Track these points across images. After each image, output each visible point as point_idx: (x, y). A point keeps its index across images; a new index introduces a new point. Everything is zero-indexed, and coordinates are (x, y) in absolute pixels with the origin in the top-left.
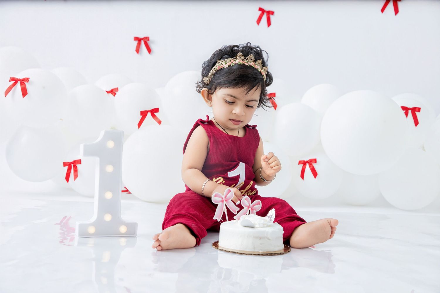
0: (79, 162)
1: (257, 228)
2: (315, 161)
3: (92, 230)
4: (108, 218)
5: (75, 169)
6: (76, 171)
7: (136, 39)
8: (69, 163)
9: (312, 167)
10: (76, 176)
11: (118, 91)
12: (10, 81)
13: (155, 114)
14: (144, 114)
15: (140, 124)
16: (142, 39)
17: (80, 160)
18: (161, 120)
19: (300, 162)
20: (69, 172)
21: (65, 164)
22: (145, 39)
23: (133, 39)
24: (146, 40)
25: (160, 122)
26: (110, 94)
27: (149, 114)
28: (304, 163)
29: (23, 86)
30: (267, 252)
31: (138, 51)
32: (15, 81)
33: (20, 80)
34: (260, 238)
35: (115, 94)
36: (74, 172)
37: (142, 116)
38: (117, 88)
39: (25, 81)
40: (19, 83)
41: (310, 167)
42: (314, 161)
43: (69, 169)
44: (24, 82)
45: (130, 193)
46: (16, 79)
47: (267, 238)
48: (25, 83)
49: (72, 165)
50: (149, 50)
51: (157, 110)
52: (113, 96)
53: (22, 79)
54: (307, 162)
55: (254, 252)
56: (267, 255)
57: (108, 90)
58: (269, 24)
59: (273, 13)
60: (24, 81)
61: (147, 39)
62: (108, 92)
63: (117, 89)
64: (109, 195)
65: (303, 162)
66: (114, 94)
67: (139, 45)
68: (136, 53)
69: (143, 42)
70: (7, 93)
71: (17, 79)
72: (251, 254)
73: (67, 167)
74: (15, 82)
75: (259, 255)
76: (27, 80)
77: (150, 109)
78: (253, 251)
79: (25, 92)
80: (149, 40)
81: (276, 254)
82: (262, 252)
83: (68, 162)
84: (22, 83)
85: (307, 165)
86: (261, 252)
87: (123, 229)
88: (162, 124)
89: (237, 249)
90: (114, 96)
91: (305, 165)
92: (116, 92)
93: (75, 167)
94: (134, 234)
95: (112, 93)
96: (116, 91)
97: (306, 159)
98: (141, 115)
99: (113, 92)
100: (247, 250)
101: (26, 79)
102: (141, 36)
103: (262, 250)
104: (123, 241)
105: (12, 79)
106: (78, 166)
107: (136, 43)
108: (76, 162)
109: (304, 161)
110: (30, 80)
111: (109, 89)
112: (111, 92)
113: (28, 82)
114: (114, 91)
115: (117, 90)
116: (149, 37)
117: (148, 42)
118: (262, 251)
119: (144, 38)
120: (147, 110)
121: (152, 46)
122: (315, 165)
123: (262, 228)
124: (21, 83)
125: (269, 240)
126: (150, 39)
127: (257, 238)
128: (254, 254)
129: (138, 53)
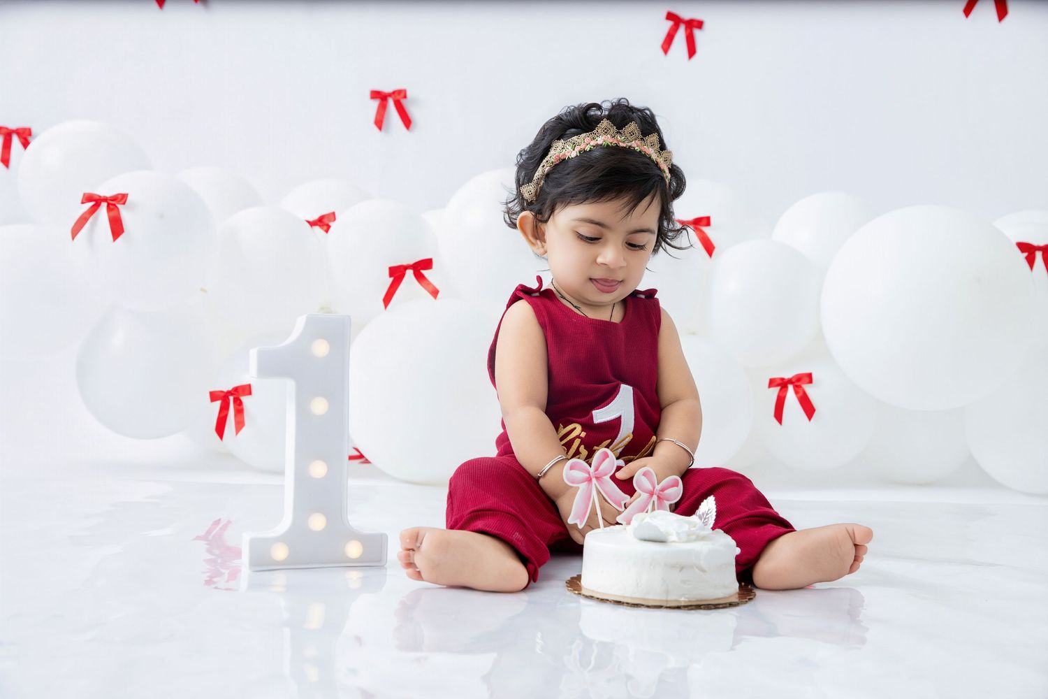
0: (247, 390)
1: (673, 544)
2: (809, 378)
3: (280, 553)
4: (318, 523)
5: (238, 407)
6: (240, 411)
7: (376, 95)
8: (222, 394)
9: (801, 394)
10: (240, 425)
11: (335, 219)
12: (83, 203)
13: (424, 272)
14: (397, 274)
15: (387, 299)
16: (390, 95)
17: (249, 386)
18: (438, 287)
19: (772, 383)
20: (223, 415)
21: (214, 396)
22: (396, 94)
23: (368, 94)
24: (399, 97)
25: (435, 293)
26: (317, 228)
27: (410, 274)
28: (783, 384)
29: (112, 214)
30: (697, 601)
31: (379, 123)
32: (95, 201)
33: (105, 199)
34: (682, 568)
35: (329, 227)
36: (236, 416)
37: (392, 279)
38: (334, 214)
39: (119, 203)
40: (104, 205)
41: (796, 393)
42: (807, 379)
43: (224, 408)
44: (114, 205)
45: (367, 462)
46: (98, 198)
47: (697, 567)
48: (119, 206)
49: (231, 398)
50: (407, 121)
51: (427, 264)
52: (325, 233)
53: (110, 197)
54: (790, 381)
55: (667, 601)
56: (698, 607)
57: (311, 219)
58: (692, 51)
59: (700, 24)
60: (114, 202)
61: (402, 95)
62: (312, 224)
63: (332, 216)
64: (318, 470)
65: (779, 382)
66: (325, 228)
67: (383, 108)
68: (375, 129)
69: (391, 103)
70: (76, 231)
71: (100, 196)
72: (660, 607)
73: (218, 404)
74: (93, 206)
75: (678, 608)
76: (122, 198)
77: (411, 262)
78: (664, 599)
79: (117, 228)
80: (405, 97)
81: (721, 606)
82: (687, 600)
83: (222, 392)
84: (111, 206)
85: (791, 388)
86: (683, 600)
87: (354, 550)
88: (439, 296)
89: (626, 595)
90: (327, 231)
91: (783, 390)
92: (331, 224)
93: (238, 402)
94: (380, 561)
95: (320, 226)
96: (330, 221)
97: (788, 375)
98: (391, 275)
99: (323, 222)
100: (651, 597)
101: (120, 197)
102: (387, 88)
103: (687, 596)
104: (354, 576)
105: (88, 198)
106: (244, 399)
107: (375, 104)
108: (240, 391)
109: (782, 379)
110: (129, 198)
111: (315, 217)
112: (319, 224)
113: (124, 203)
114: (325, 221)
115: (332, 218)
116: (405, 91)
117: (403, 101)
118: (685, 598)
119: (394, 93)
120: (405, 263)
121: (412, 111)
122: (808, 389)
123: (684, 542)
124: (109, 205)
125: (703, 571)
126: (408, 94)
127: (673, 567)
128: (668, 605)
129: (380, 128)
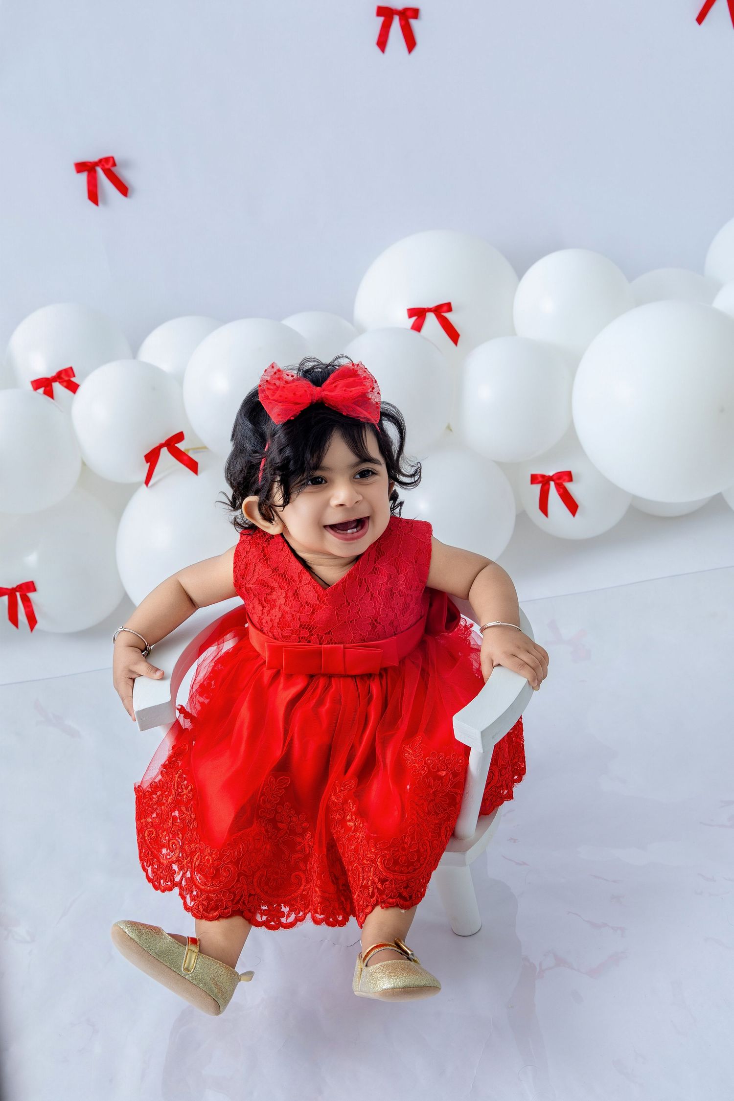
0: (31, 586)
7: (82, 166)
8: (8, 590)
13: (178, 445)
14: (152, 457)
15: (148, 480)
16: (97, 164)
20: (13, 609)
22: (103, 163)
23: (73, 169)
24: (108, 165)
25: (194, 467)
27: (164, 451)
31: (93, 196)
37: (149, 464)
43: (13, 605)
49: (18, 594)
51: (180, 437)
61: (111, 163)
62: (51, 380)
67: (93, 179)
68: (91, 204)
69: (100, 172)
77: (164, 440)
80: (114, 165)
88: (199, 468)
93: (25, 598)
98: (147, 462)
99: (62, 379)
102: (92, 157)
106: (32, 596)
107: (83, 177)
108: (24, 587)
112: (59, 380)
114: (65, 377)
116: (113, 158)
117: (114, 169)
119: (100, 161)
126: (118, 161)
129: (96, 202)
